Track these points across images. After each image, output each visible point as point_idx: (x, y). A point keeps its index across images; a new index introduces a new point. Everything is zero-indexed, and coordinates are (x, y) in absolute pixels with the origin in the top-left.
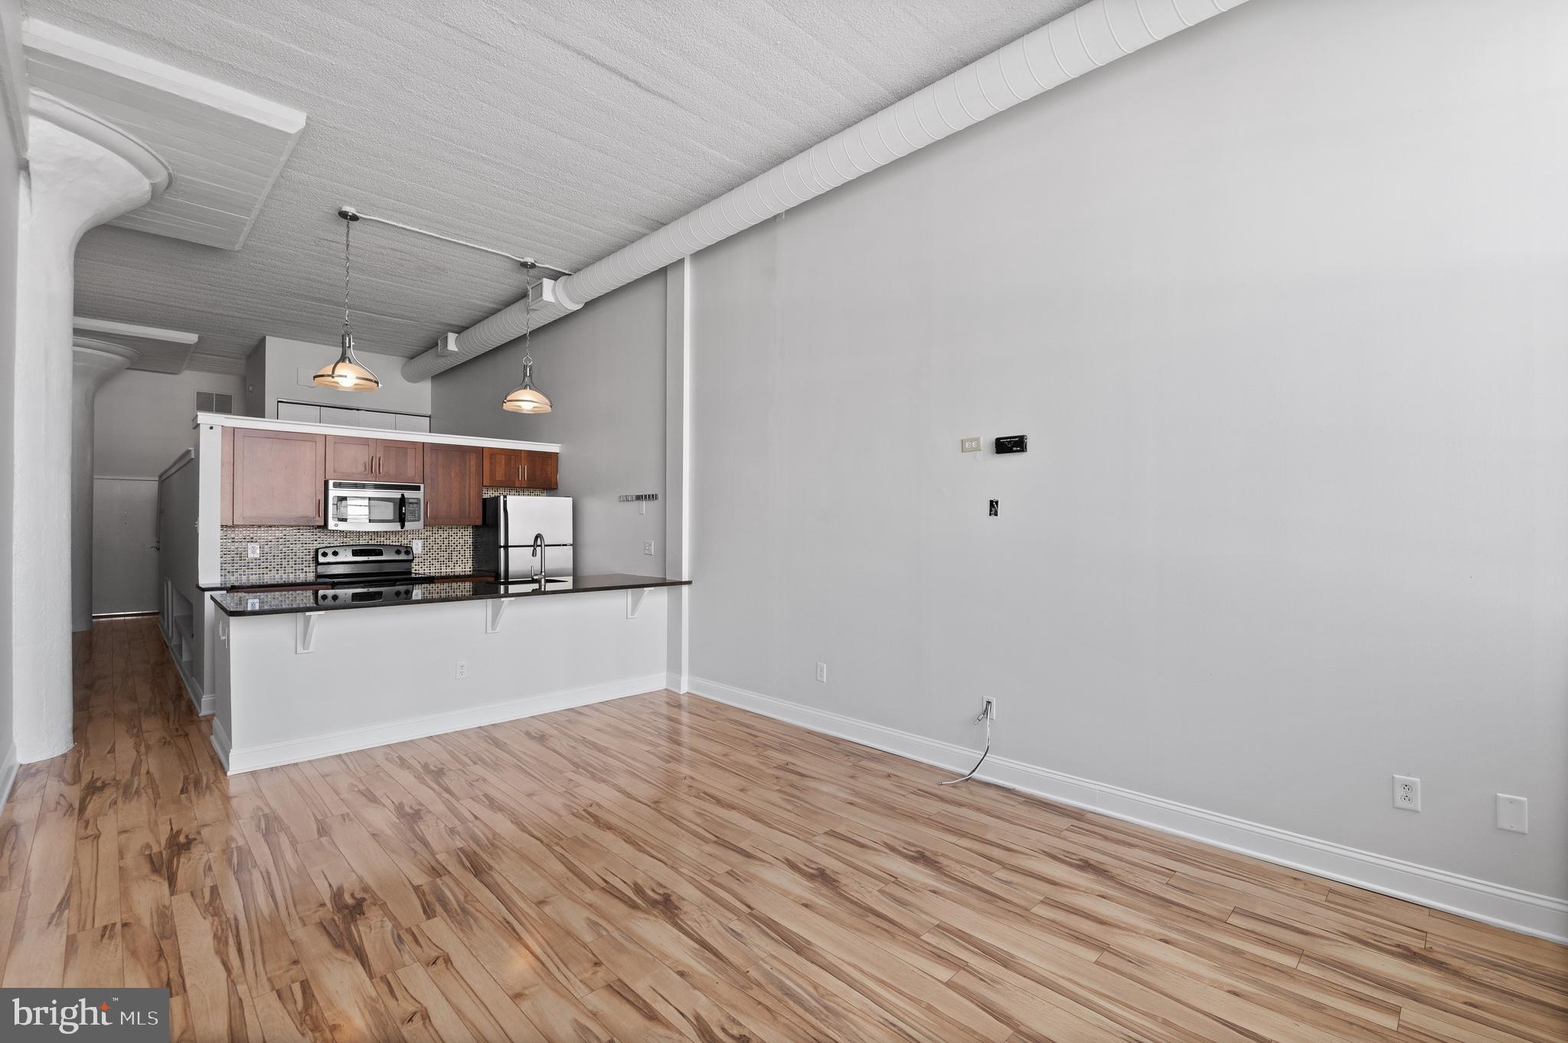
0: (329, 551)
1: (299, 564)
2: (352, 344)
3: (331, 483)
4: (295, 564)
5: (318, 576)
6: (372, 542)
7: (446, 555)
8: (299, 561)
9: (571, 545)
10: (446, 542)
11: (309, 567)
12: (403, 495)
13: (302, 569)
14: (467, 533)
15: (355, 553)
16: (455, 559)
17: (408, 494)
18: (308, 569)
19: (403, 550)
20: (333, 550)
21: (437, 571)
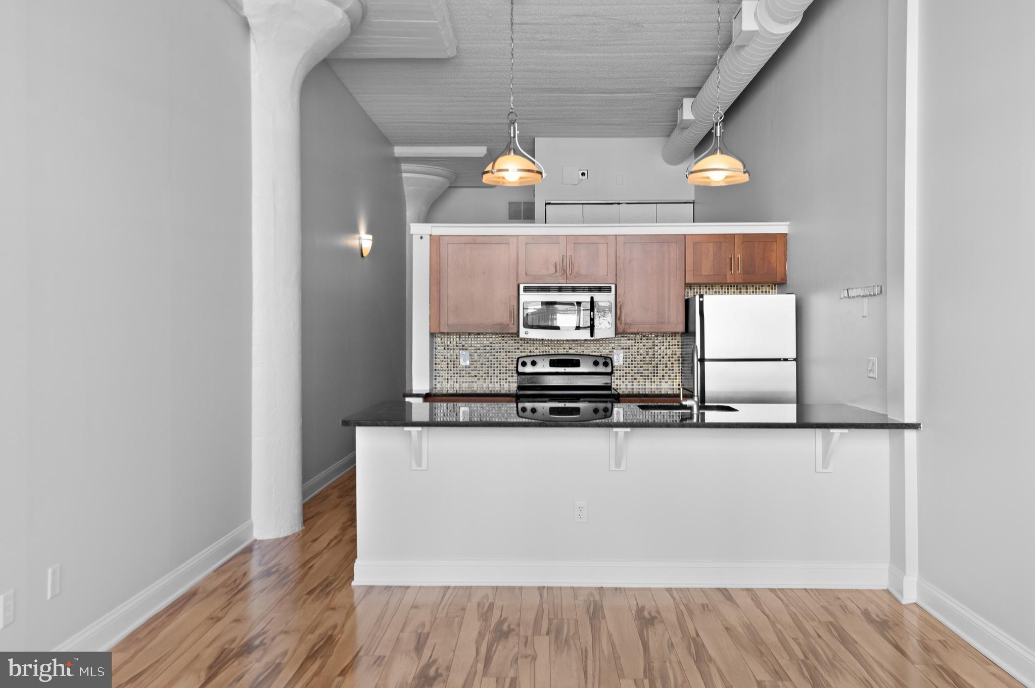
0: (528, 360)
1: (503, 373)
2: (517, 132)
3: (522, 286)
4: (500, 373)
5: (520, 388)
6: (571, 352)
7: (651, 369)
8: (503, 370)
9: (794, 360)
10: (651, 352)
11: (512, 376)
12: (592, 298)
13: (506, 379)
14: (675, 342)
15: (553, 363)
16: (661, 373)
17: (598, 297)
18: (510, 379)
19: (601, 361)
20: (531, 359)
21: (640, 387)
